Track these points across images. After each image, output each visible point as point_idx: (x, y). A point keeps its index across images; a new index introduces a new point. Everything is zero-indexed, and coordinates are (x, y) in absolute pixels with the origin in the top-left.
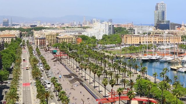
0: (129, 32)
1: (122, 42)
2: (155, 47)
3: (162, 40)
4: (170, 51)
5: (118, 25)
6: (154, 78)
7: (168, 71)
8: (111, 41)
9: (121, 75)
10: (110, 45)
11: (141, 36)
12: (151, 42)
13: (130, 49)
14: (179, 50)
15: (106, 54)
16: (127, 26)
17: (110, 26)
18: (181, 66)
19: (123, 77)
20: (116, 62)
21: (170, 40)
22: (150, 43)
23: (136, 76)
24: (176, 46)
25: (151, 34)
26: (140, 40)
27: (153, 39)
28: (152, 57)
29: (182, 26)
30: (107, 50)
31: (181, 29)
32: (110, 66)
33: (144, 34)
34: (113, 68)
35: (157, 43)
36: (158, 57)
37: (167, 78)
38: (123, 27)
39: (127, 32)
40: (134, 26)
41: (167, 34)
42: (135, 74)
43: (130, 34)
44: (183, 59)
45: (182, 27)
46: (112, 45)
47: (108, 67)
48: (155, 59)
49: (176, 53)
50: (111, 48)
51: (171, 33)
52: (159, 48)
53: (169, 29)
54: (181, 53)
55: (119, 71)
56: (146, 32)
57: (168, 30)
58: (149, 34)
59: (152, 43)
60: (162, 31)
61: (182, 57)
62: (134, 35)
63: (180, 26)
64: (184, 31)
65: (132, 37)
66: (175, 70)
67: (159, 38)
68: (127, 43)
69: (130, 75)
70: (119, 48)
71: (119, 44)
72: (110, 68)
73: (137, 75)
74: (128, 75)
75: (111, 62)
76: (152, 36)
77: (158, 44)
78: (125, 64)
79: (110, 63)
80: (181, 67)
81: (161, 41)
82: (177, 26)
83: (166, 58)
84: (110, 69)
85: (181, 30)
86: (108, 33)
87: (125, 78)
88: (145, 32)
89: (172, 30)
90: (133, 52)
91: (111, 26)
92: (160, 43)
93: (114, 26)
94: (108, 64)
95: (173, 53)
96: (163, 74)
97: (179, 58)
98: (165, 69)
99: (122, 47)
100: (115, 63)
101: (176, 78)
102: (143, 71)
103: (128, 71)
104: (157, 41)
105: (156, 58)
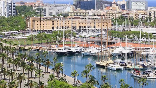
0: (38, 12)
1: (28, 28)
2: (74, 35)
3: (84, 24)
4: (95, 40)
5: (21, 3)
6: (74, 79)
7: (93, 69)
8: (12, 26)
9: (25, 75)
10: (9, 32)
11: (54, 19)
12: (68, 27)
13: (39, 38)
14: (109, 39)
15: (4, 45)
16: (35, 4)
17: (9, 3)
18: (112, 61)
19: (28, 78)
20: (19, 56)
21: (96, 25)
22: (67, 29)
23: (47, 76)
24: (104, 32)
25: (69, 16)
26: (53, 24)
27: (71, 24)
28: (70, 48)
29: (113, 4)
30: (6, 38)
31: (111, 8)
32: (10, 62)
33: (59, 15)
34: (15, 65)
35: (78, 28)
36: (78, 49)
37: (92, 79)
38: (29, 5)
39: (34, 14)
40: (44, 5)
41: (92, 16)
42: (47, 73)
43: (38, 16)
44: (114, 52)
45: (113, 6)
46: (13, 32)
47: (7, 64)
48: (75, 51)
49: (104, 43)
50: (11, 37)
51: (97, 14)
52: (80, 36)
53: (94, 9)
54: (112, 43)
55: (22, 70)
56: (62, 13)
57: (92, 11)
58: (67, 15)
59: (71, 29)
60: (85, 11)
61: (112, 48)
62: (45, 17)
63: (111, 4)
64: (115, 12)
65: (42, 20)
66: (103, 67)
67: (80, 21)
68: (34, 29)
69: (38, 75)
70: (23, 36)
71: (24, 30)
72: (10, 65)
73: (49, 74)
74: (36, 75)
75: (12, 55)
76: (70, 18)
77: (78, 30)
78: (31, 59)
79: (9, 58)
80: (112, 63)
81: (83, 27)
82: (106, 5)
83: (90, 50)
84: (10, 67)
85: (112, 10)
86: (6, 14)
87: (31, 79)
88: (59, 13)
89: (99, 10)
90: (43, 41)
91: (11, 3)
92: (81, 29)
93: (16, 5)
94: (7, 60)
95: (100, 43)
96: (86, 73)
97: (108, 51)
98: (88, 66)
99: (28, 35)
100: (17, 58)
101: (104, 78)
102: (57, 69)
103: (35, 70)
104: (77, 26)
105: (76, 49)
